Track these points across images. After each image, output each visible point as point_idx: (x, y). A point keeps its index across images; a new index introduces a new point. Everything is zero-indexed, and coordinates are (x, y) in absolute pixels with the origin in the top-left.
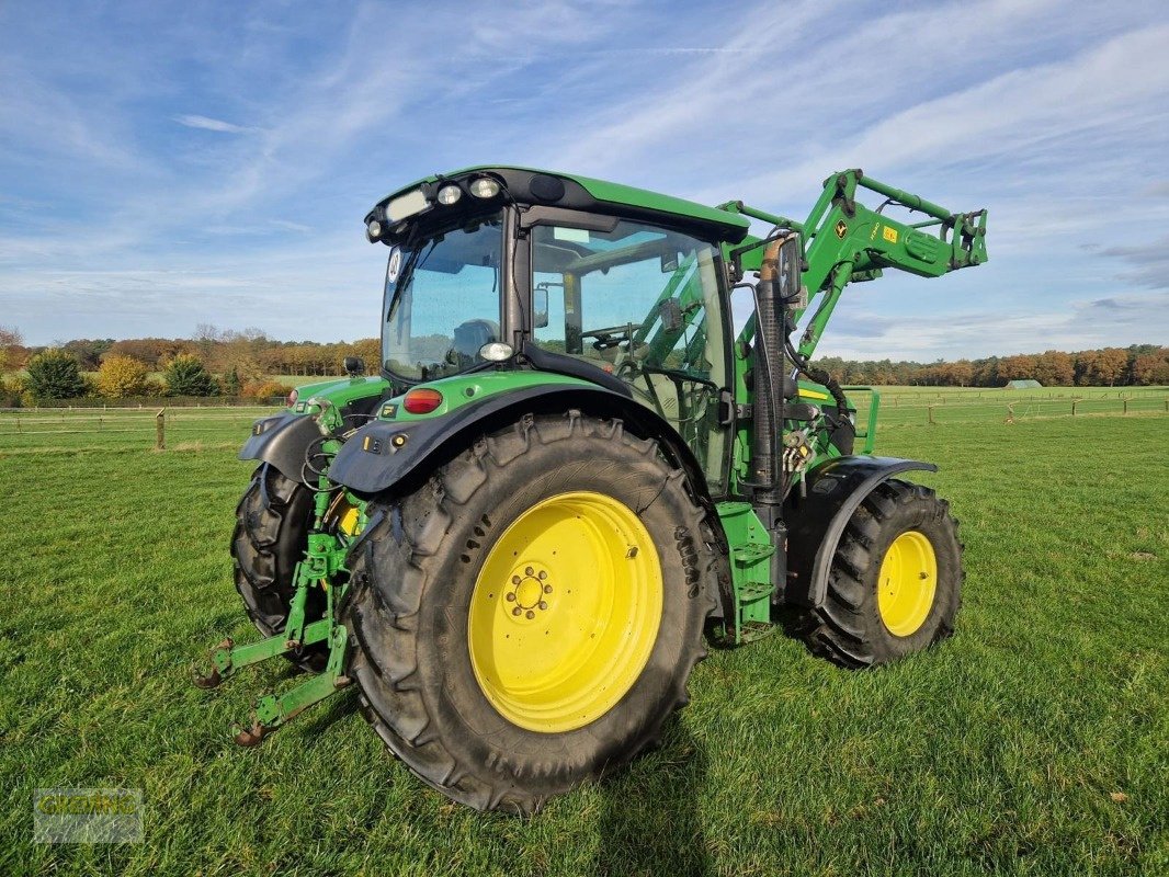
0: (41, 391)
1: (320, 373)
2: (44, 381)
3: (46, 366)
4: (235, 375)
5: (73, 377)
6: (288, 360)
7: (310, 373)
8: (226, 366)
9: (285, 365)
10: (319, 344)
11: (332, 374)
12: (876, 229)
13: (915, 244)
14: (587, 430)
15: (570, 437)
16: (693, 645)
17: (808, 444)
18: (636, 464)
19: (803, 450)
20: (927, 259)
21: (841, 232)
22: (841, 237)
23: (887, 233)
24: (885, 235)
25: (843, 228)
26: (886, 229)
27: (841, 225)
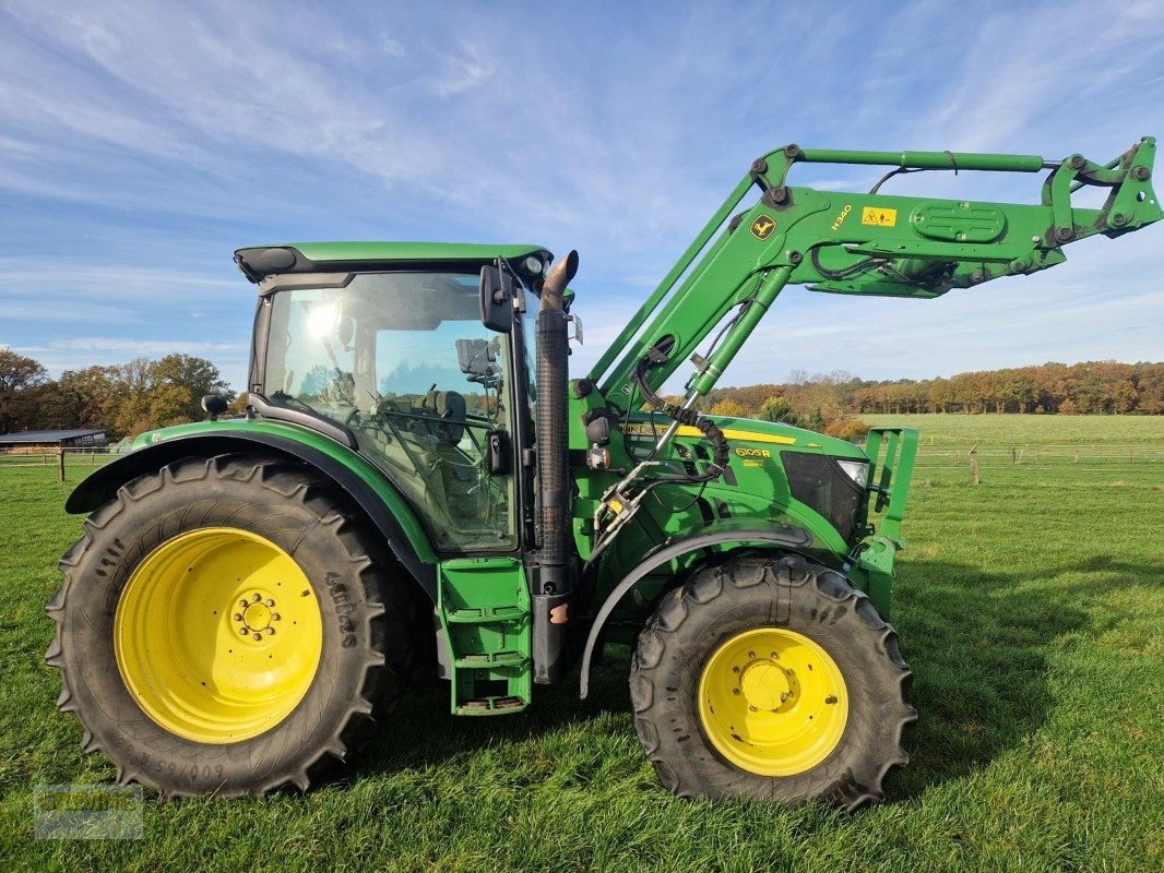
1: (913, 411)
4: (819, 415)
6: (881, 399)
7: (903, 411)
8: (812, 406)
9: (878, 403)
10: (913, 382)
11: (926, 411)
12: (844, 214)
13: (935, 221)
14: (225, 473)
15: (204, 478)
16: (350, 697)
17: (622, 498)
18: (277, 506)
19: (615, 506)
20: (971, 238)
21: (762, 230)
22: (762, 237)
23: (871, 216)
24: (865, 220)
25: (767, 225)
26: (867, 210)
27: (762, 221)
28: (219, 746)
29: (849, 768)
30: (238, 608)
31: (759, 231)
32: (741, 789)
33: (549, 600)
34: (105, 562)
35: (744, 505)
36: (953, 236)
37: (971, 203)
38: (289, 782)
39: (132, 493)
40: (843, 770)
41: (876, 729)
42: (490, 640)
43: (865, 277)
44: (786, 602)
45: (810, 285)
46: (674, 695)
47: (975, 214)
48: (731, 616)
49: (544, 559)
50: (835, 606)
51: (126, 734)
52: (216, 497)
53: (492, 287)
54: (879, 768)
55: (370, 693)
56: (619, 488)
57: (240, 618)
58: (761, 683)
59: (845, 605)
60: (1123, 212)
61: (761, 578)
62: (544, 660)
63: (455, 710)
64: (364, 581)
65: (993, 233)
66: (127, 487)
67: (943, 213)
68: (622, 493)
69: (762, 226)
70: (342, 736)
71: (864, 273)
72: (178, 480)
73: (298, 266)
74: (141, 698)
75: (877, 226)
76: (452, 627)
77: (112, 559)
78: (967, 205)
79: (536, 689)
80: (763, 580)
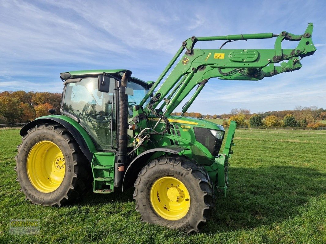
0: (252, 124)
2: (253, 122)
3: (254, 118)
4: (305, 120)
5: (260, 121)
8: (303, 117)
12: (209, 56)
13: (236, 56)
14: (47, 127)
15: (43, 129)
16: (69, 185)
17: (140, 138)
18: (56, 136)
19: (138, 140)
20: (247, 61)
21: (185, 62)
22: (185, 64)
23: (217, 56)
24: (215, 57)
25: (187, 60)
26: (215, 54)
27: (185, 59)
28: (45, 193)
29: (188, 221)
30: (57, 161)
31: (184, 62)
32: (158, 222)
33: (118, 164)
34: (25, 147)
35: (182, 142)
36: (241, 61)
37: (247, 50)
38: (57, 204)
39: (30, 132)
40: (187, 221)
41: (196, 210)
42: (106, 174)
43: (235, 75)
44: (172, 169)
45: (219, 78)
46: (142, 193)
47: (249, 53)
48: (157, 172)
49: (119, 153)
50: (186, 172)
51: (27, 188)
52: (45, 133)
53: (101, 80)
54: (197, 222)
55: (74, 184)
56: (139, 135)
57: (57, 163)
58: (172, 193)
59: (188, 172)
60: (300, 49)
61: (166, 162)
62: (116, 181)
63: (94, 191)
64: (73, 156)
65: (254, 59)
66: (30, 130)
67: (238, 53)
68: (140, 137)
69: (185, 61)
70: (68, 194)
71: (235, 73)
72: (39, 129)
73: (71, 77)
74: (31, 180)
75: (219, 59)
76: (94, 169)
77: (26, 147)
78: (246, 51)
79: (115, 188)
80: (166, 163)
